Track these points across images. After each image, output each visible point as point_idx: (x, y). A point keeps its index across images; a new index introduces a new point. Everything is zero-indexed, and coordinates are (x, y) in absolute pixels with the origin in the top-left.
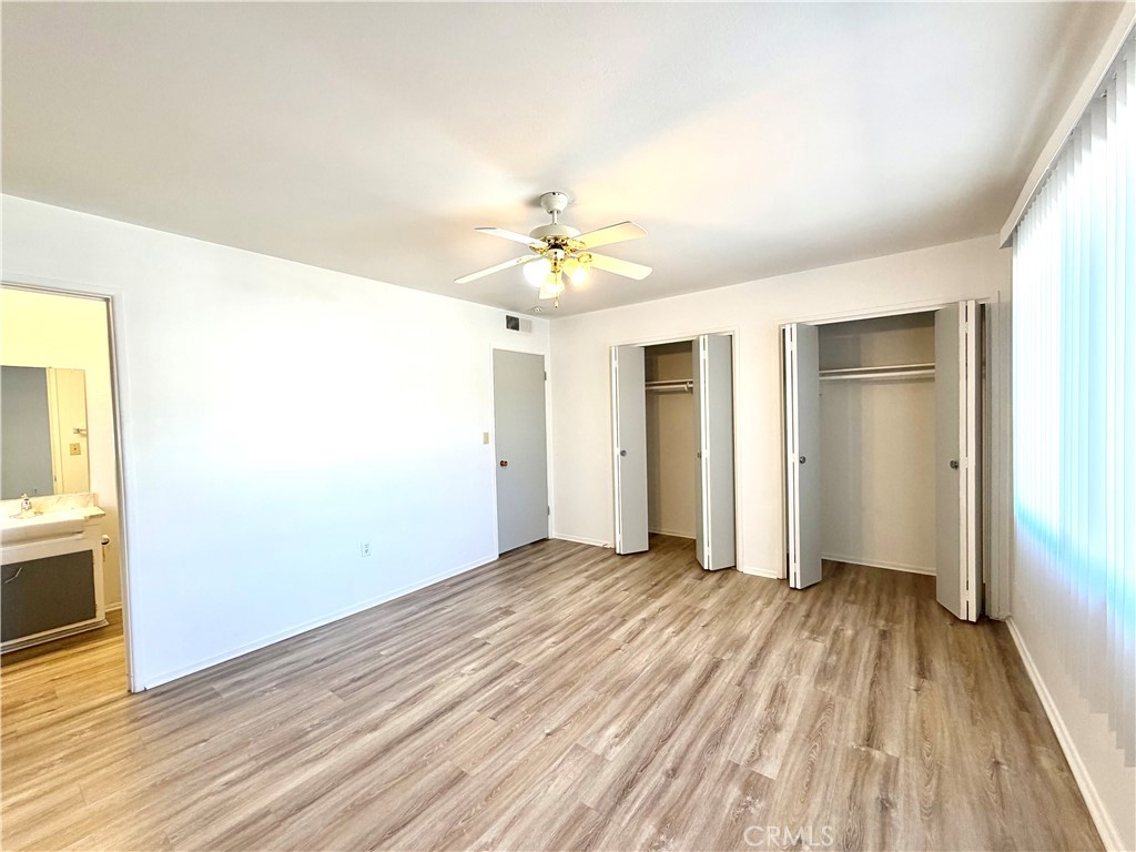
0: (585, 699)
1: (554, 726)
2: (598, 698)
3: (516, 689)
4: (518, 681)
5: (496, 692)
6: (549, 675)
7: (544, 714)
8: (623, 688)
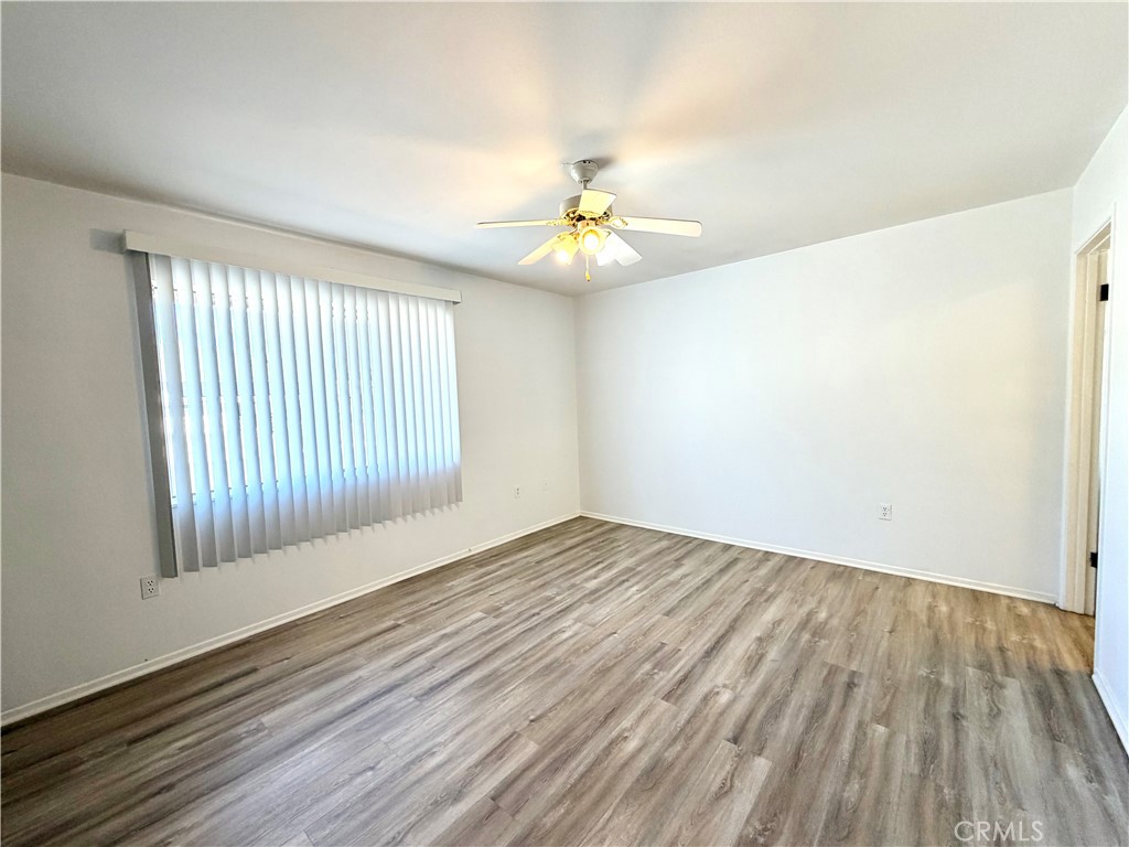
0: (584, 657)
1: (611, 638)
2: (572, 658)
3: (654, 668)
4: (656, 677)
5: (673, 666)
6: (621, 684)
7: (621, 647)
8: (547, 667)
